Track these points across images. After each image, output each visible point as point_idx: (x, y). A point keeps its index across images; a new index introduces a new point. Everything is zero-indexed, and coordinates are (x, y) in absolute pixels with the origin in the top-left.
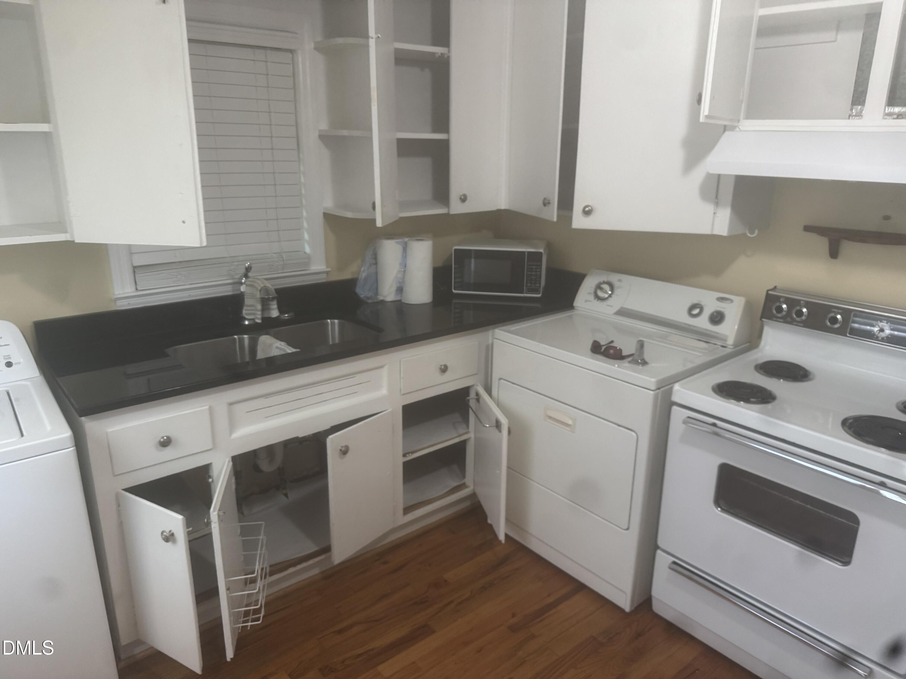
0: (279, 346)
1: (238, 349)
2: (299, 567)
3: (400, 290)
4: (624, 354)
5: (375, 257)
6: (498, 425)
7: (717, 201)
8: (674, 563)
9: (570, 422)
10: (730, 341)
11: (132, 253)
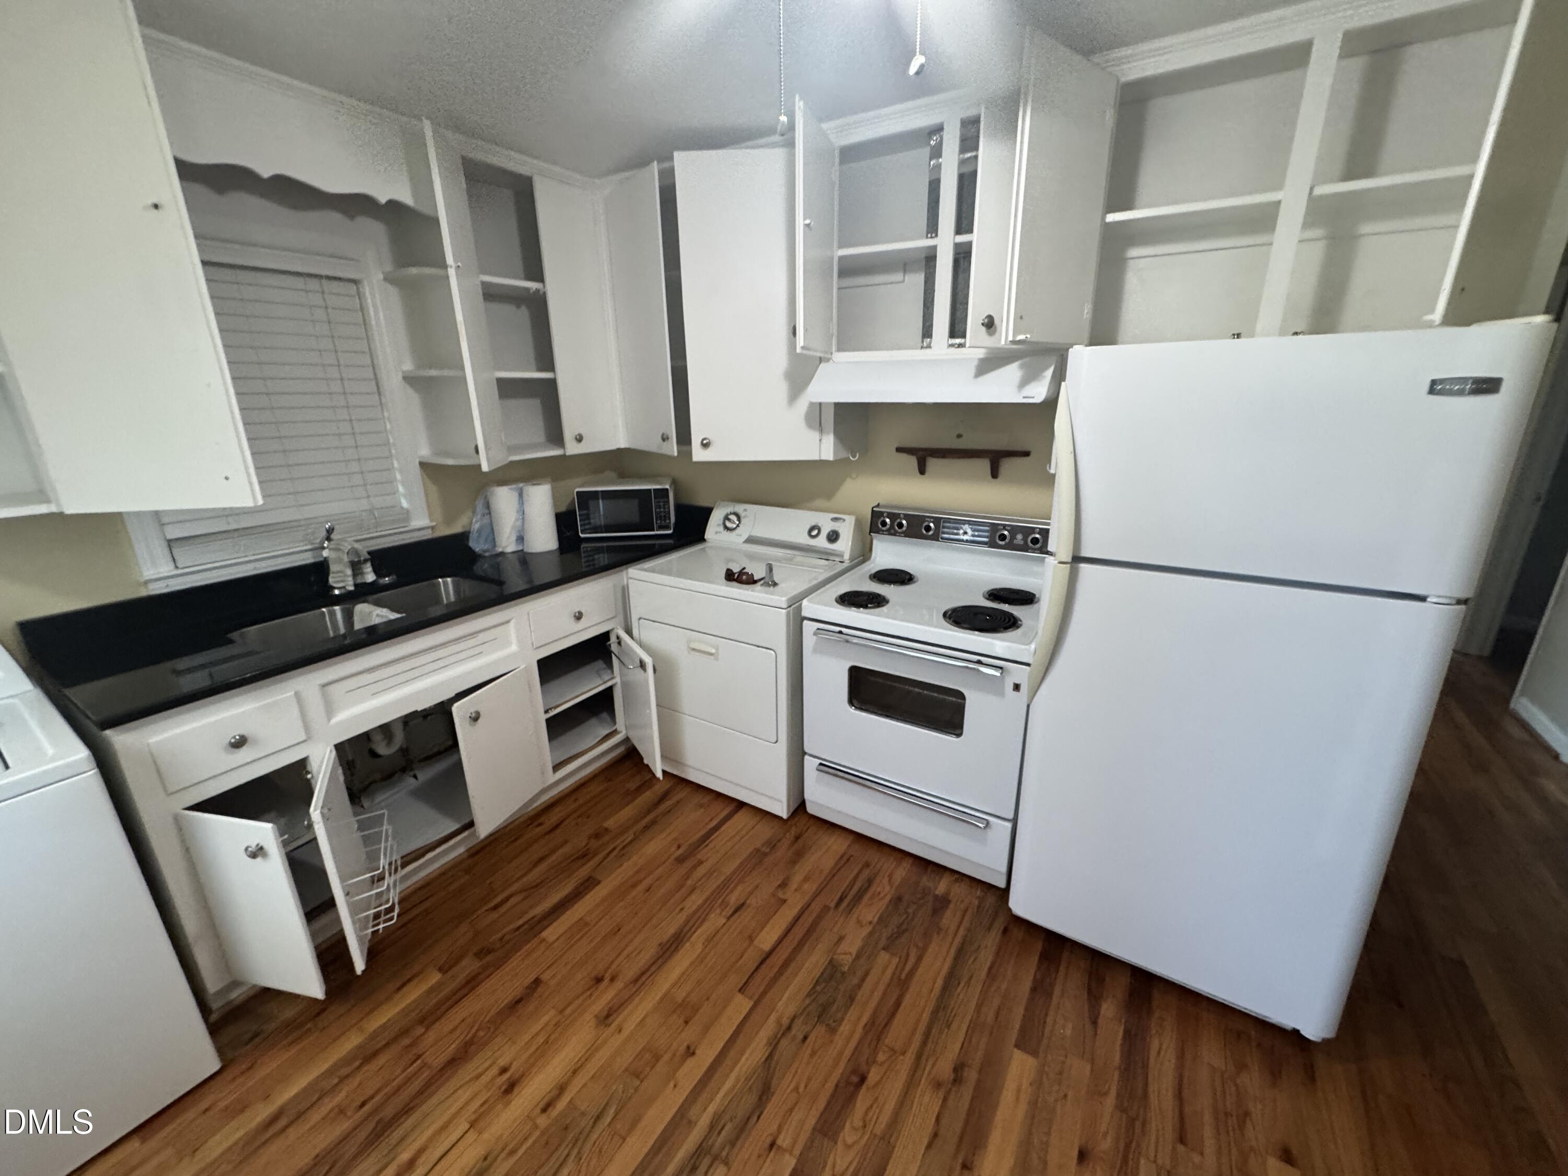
0: (381, 613)
1: (329, 623)
2: (438, 850)
3: (521, 539)
4: (756, 578)
5: (488, 506)
6: (642, 665)
7: (821, 429)
8: (821, 764)
9: (713, 651)
10: (847, 556)
11: (163, 525)
